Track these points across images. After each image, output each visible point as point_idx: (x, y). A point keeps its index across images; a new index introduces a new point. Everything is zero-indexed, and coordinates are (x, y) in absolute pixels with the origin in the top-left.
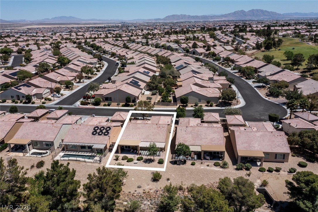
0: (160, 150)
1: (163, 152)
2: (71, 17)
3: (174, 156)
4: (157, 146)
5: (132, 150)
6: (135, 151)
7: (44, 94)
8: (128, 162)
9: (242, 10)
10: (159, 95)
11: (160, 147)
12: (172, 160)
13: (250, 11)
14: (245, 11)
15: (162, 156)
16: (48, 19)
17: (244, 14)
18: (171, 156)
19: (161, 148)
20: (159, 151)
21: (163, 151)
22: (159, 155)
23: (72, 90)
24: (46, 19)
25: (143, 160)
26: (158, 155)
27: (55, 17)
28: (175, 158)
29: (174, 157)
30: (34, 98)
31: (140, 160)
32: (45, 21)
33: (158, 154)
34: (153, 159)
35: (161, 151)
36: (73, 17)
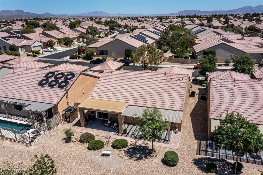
0: (169, 128)
1: (176, 133)
2: (101, 12)
3: (202, 144)
4: (163, 119)
5: (109, 122)
6: (115, 124)
7: (34, 47)
8: (90, 150)
9: (249, 6)
10: (171, 53)
11: (169, 120)
12: (200, 156)
13: (257, 7)
14: (252, 7)
15: (175, 142)
16: (84, 14)
17: (251, 10)
18: (196, 145)
19: (172, 123)
20: (167, 129)
21: (177, 130)
22: (167, 138)
23: (70, 47)
24: (83, 13)
25: (125, 149)
26: (165, 140)
27: (90, 12)
28: (206, 151)
29: (203, 148)
30: (22, 50)
31: (119, 148)
32: (82, 15)
33: (163, 137)
34: (151, 148)
35: (171, 130)
36: (103, 12)
